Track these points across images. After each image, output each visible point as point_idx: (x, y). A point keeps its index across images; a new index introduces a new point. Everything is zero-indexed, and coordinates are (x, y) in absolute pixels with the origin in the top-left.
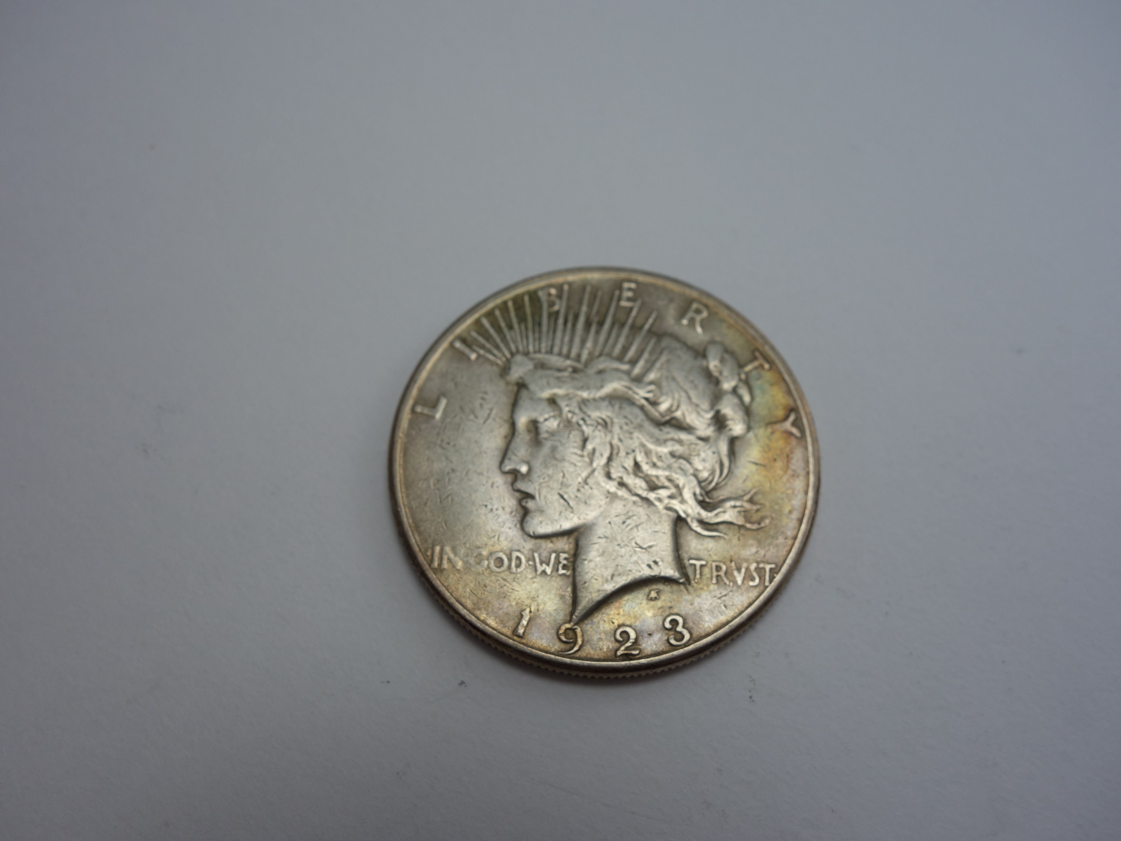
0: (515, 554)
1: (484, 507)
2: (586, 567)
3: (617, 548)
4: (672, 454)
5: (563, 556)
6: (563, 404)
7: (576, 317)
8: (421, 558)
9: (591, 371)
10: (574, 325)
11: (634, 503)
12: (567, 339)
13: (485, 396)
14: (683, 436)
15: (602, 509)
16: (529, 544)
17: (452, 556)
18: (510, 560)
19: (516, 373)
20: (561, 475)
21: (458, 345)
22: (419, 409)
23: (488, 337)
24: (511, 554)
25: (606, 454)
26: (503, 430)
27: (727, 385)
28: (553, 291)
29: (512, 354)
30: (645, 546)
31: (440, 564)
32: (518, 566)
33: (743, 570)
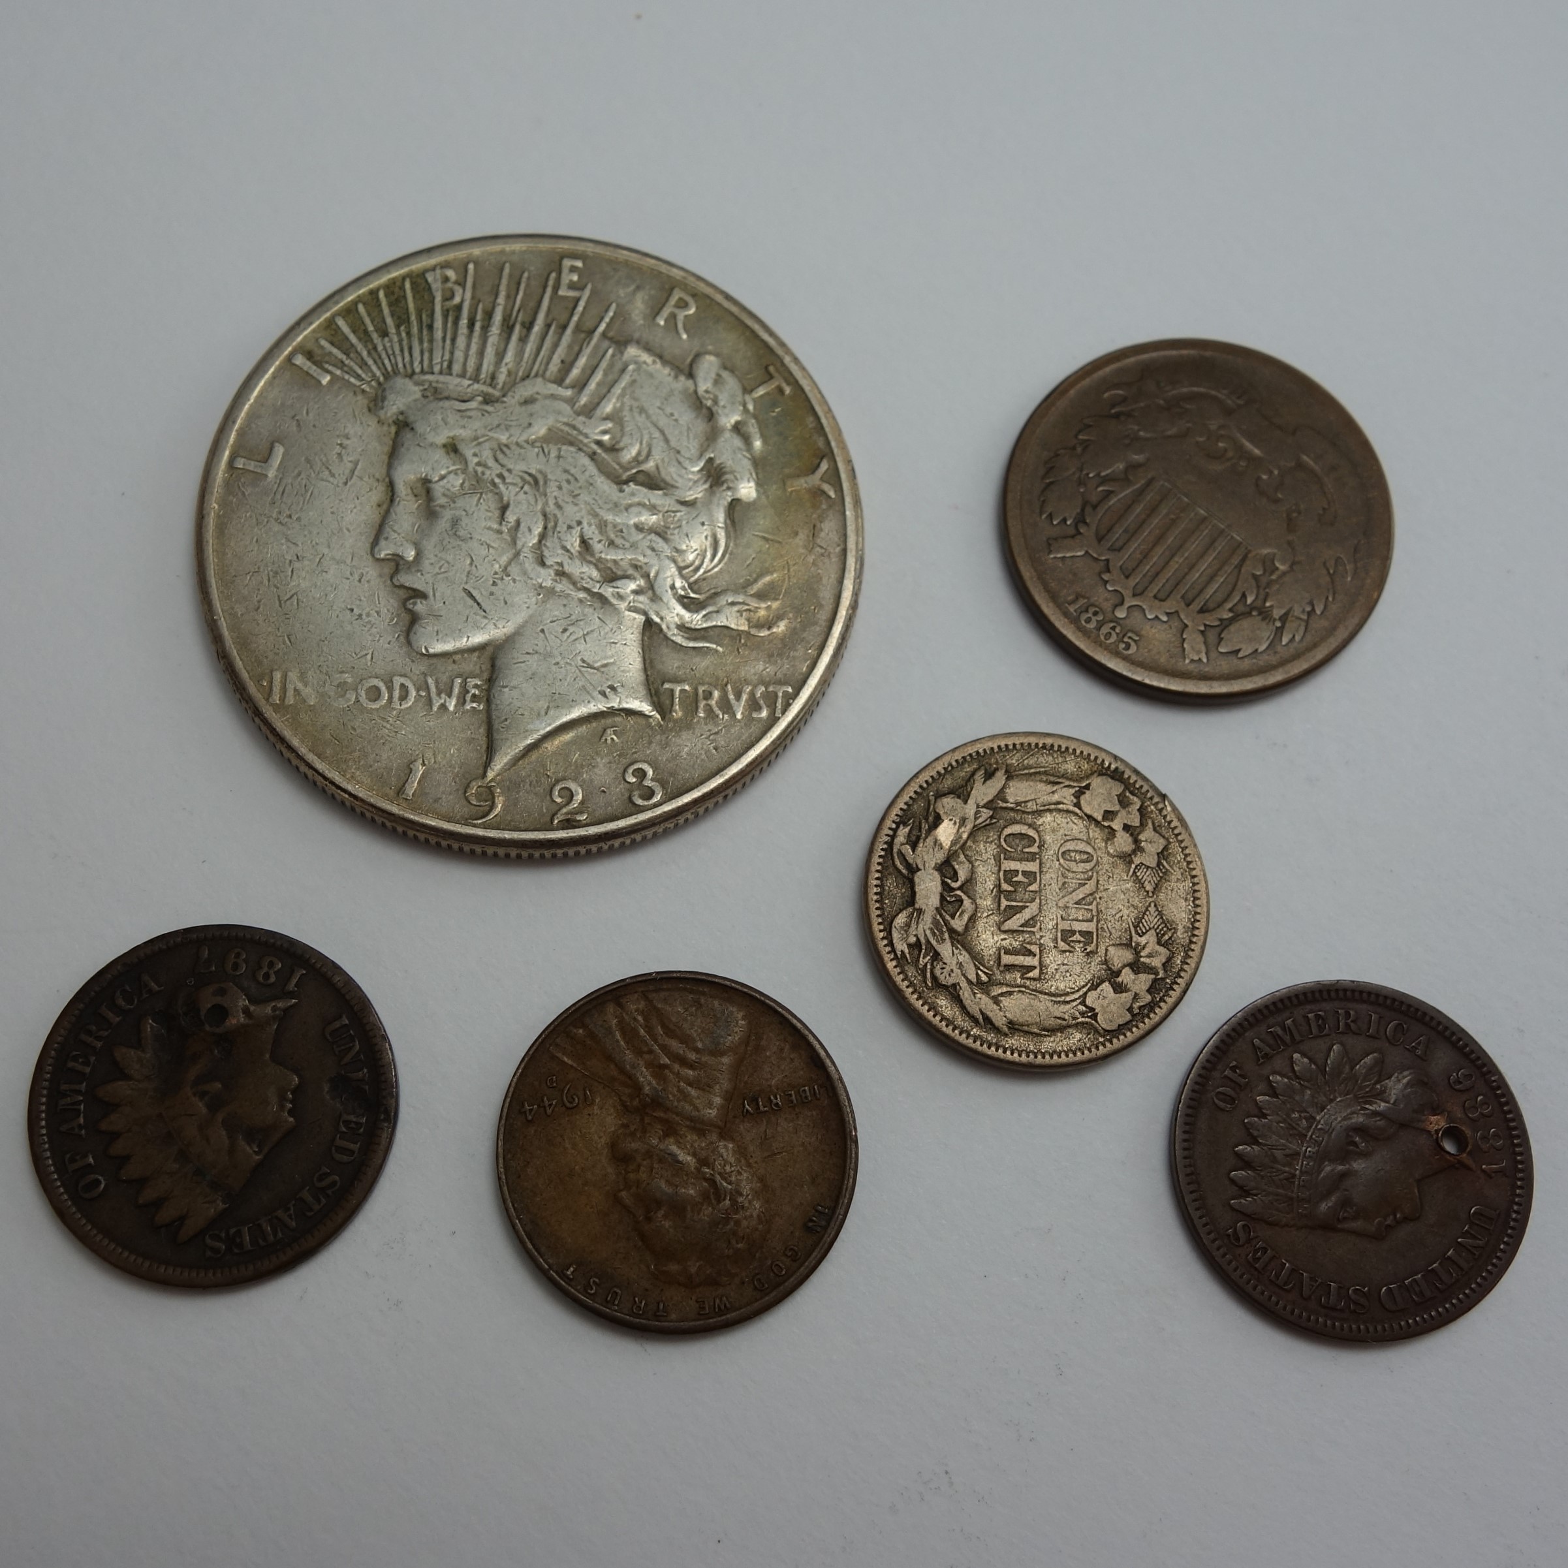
0: (398, 681)
1: (348, 612)
2: (506, 696)
3: (554, 668)
4: (639, 528)
5: (472, 682)
6: (468, 452)
7: (489, 315)
8: (252, 689)
9: (512, 400)
10: (486, 328)
11: (581, 601)
12: (474, 347)
13: (346, 442)
14: (656, 497)
15: (530, 611)
16: (419, 667)
17: (300, 686)
18: (390, 690)
19: (395, 405)
20: (468, 561)
21: (299, 360)
22: (240, 463)
23: (348, 349)
24: (391, 681)
25: (538, 530)
26: (378, 494)
27: (729, 418)
28: (451, 274)
29: (387, 376)
30: (596, 665)
31: (283, 698)
32: (404, 697)
33: (745, 697)
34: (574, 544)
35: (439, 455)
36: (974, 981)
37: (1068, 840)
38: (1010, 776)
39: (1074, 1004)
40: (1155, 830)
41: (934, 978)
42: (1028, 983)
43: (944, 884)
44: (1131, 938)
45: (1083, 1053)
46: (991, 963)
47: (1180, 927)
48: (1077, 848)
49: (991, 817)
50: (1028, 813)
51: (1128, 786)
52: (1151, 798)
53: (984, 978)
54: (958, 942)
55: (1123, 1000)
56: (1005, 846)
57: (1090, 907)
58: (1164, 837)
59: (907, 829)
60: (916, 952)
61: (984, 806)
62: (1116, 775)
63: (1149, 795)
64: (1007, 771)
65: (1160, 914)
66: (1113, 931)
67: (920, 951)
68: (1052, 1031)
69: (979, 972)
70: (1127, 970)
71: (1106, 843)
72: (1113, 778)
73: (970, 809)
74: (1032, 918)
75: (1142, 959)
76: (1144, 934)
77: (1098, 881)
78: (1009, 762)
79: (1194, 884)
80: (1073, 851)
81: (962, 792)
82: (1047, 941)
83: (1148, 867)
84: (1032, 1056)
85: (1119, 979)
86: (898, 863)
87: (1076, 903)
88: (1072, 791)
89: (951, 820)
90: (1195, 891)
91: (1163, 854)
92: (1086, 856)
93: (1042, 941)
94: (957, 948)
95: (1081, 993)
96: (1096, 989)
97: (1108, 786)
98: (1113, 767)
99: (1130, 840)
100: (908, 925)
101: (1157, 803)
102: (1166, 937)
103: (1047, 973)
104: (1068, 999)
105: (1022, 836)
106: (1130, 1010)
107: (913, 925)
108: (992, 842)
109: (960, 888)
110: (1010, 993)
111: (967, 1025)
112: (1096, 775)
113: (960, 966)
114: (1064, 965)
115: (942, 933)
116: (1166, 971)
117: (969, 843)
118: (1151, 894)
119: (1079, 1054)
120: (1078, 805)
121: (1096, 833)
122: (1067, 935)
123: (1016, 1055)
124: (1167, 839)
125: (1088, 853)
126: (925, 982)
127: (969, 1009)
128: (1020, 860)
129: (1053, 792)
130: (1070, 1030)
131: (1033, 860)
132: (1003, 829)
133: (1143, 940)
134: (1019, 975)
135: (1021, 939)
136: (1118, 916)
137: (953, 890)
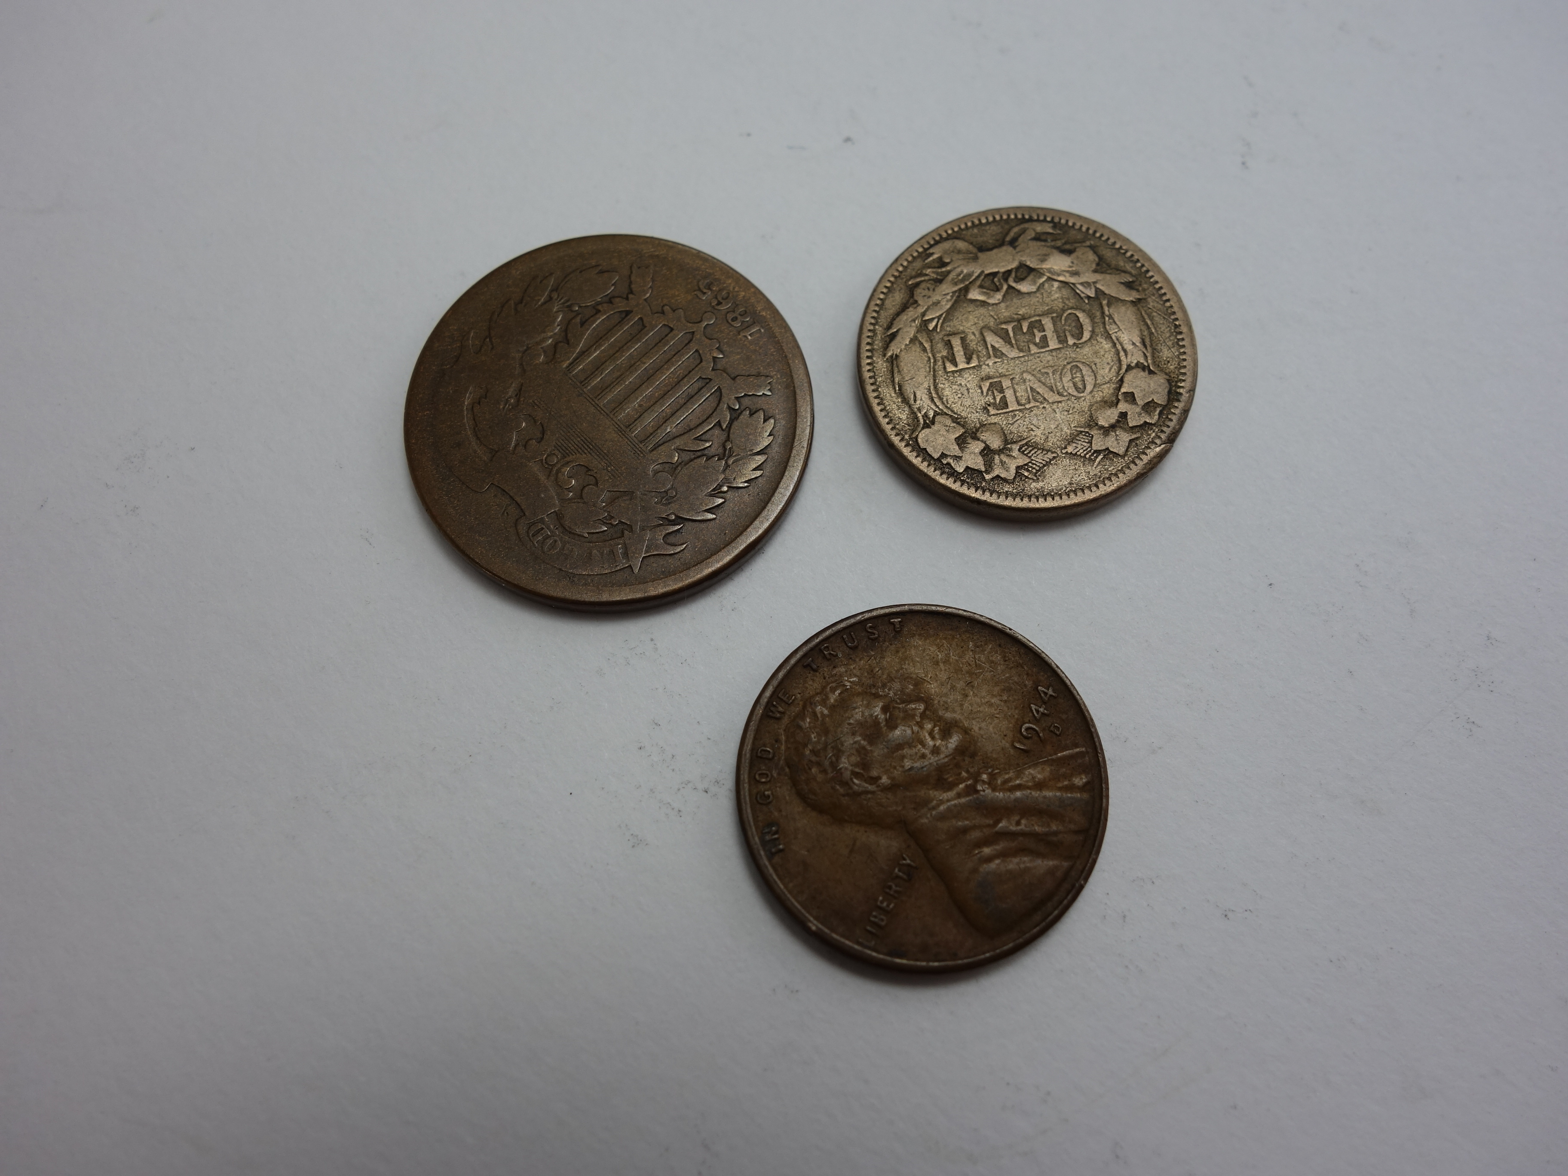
36: (926, 318)
37: (1091, 367)
38: (1135, 303)
39: (934, 407)
40: (1131, 441)
41: (917, 285)
42: (940, 363)
43: (1009, 272)
44: (1015, 442)
45: (888, 423)
46: (948, 329)
47: (1041, 484)
48: (1086, 378)
49: (1089, 297)
50: (1105, 328)
51: (1166, 409)
52: (1162, 431)
53: (931, 326)
54: (958, 297)
55: (952, 447)
56: (1065, 315)
57: (1032, 401)
58: (1127, 451)
59: (1051, 231)
60: (936, 265)
61: (1097, 290)
62: (1173, 395)
63: (1165, 429)
64: (1139, 300)
65: (1048, 464)
66: (1016, 425)
67: (939, 267)
68: (901, 393)
69: (936, 320)
70: (981, 446)
71: (1101, 401)
72: (1170, 392)
73: (1090, 277)
74: (1003, 354)
75: (997, 457)
76: (1023, 452)
77: (1060, 402)
78: (1149, 300)
79: (1089, 488)
80: (1082, 374)
81: (1103, 266)
82: (985, 371)
83: (1090, 443)
84: (872, 381)
85: (969, 440)
86: (1016, 230)
87: (1031, 388)
88: (1142, 361)
89: (1072, 263)
90: (1083, 490)
91: (1108, 453)
92: (1081, 387)
93: (984, 367)
94: (952, 297)
95: (945, 410)
96: (954, 422)
97: (1160, 390)
98: (1181, 391)
99: (1113, 421)
100: (959, 252)
101: (1159, 437)
102: (1026, 474)
103: (954, 377)
104: (936, 400)
105: (1080, 327)
106: (943, 455)
107: (961, 256)
108: (1065, 303)
109: (1010, 287)
110: (924, 350)
111: (883, 321)
112: (1167, 377)
113: (937, 304)
114: (968, 389)
115: (962, 281)
116: (992, 479)
117: (1056, 284)
118: (1064, 451)
119: (887, 420)
120: (1129, 368)
121: (1107, 390)
122: (997, 387)
123: (869, 367)
124: (1125, 454)
125: (1085, 388)
126: (911, 278)
127: (898, 319)
128: (1056, 331)
129: (1134, 344)
130: (907, 409)
131: (1060, 342)
132: (1080, 309)
133: (1015, 453)
134: (945, 353)
135: (980, 349)
136: (1032, 426)
137: (1006, 280)
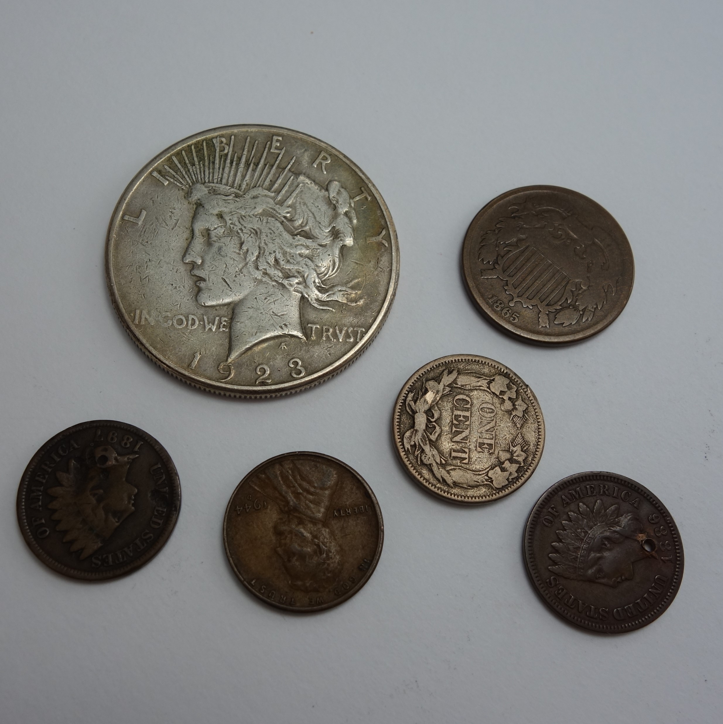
0: (191, 317)
1: (171, 285)
2: (238, 326)
3: (260, 315)
4: (301, 255)
5: (224, 319)
6: (227, 218)
7: (240, 159)
8: (126, 317)
9: (248, 196)
10: (238, 164)
11: (273, 286)
12: (232, 173)
13: (174, 211)
14: (309, 242)
15: (251, 289)
16: (201, 311)
17: (147, 317)
18: (187, 320)
19: (196, 196)
20: (225, 266)
21: (155, 174)
22: (126, 218)
23: (176, 170)
24: (188, 317)
25: (256, 254)
26: (186, 234)
27: (343, 209)
28: (224, 140)
29: (193, 183)
30: (279, 315)
31: (140, 322)
32: (193, 324)
33: (344, 332)
34: (272, 260)
35: (214, 219)
36: (439, 463)
37: (484, 403)
38: (459, 373)
39: (483, 475)
40: (522, 400)
41: (421, 461)
42: (463, 465)
43: (428, 419)
44: (510, 447)
45: (486, 498)
46: (447, 455)
47: (532, 444)
48: (487, 407)
49: (450, 391)
50: (467, 390)
51: (512, 381)
52: (521, 386)
53: (444, 462)
54: (433, 445)
55: (505, 475)
56: (456, 404)
57: (492, 433)
58: (526, 404)
59: (413, 394)
60: (414, 449)
61: (447, 386)
62: (506, 375)
63: (521, 385)
64: (458, 371)
65: (523, 437)
66: (502, 444)
67: (416, 449)
68: (473, 487)
69: (442, 459)
70: (507, 462)
71: (501, 405)
72: (505, 376)
73: (441, 387)
74: (466, 437)
75: (514, 457)
76: (515, 446)
77: (496, 422)
78: (459, 367)
79: (539, 425)
80: (486, 408)
81: (438, 379)
82: (472, 447)
83: (518, 417)
84: (463, 498)
85: (504, 466)
86: (408, 409)
87: (486, 431)
88: (487, 381)
89: (432, 391)
90: (539, 428)
91: (525, 412)
92: (491, 411)
93: (470, 447)
94: (432, 448)
95: (486, 471)
96: (493, 470)
97: (503, 380)
98: (505, 371)
99: (511, 404)
100: (411, 437)
101: (524, 389)
102: (525, 448)
103: (471, 461)
104: (480, 473)
105: (463, 400)
106: (508, 479)
107: (413, 437)
108: (450, 402)
109: (435, 422)
110: (455, 469)
111: (435, 482)
112: (497, 375)
113: (433, 456)
114: (479, 458)
115: (426, 441)
116: (524, 463)
117: (440, 402)
118: (519, 429)
119: (484, 498)
120: (489, 388)
121: (496, 400)
122: (481, 445)
123: (456, 497)
124: (528, 405)
125: (492, 409)
126: (417, 462)
127: (436, 475)
128: (462, 411)
129: (478, 381)
130: (481, 487)
131: (468, 411)
132: (455, 396)
133: (515, 449)
134: (459, 461)
135: (461, 445)
136: (504, 437)
137: (432, 422)
